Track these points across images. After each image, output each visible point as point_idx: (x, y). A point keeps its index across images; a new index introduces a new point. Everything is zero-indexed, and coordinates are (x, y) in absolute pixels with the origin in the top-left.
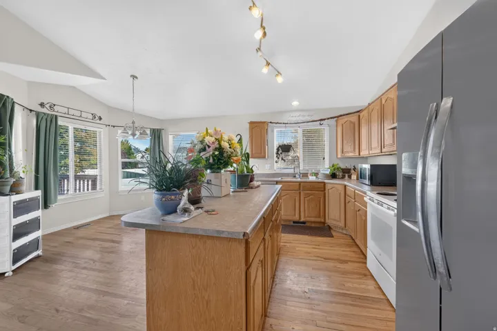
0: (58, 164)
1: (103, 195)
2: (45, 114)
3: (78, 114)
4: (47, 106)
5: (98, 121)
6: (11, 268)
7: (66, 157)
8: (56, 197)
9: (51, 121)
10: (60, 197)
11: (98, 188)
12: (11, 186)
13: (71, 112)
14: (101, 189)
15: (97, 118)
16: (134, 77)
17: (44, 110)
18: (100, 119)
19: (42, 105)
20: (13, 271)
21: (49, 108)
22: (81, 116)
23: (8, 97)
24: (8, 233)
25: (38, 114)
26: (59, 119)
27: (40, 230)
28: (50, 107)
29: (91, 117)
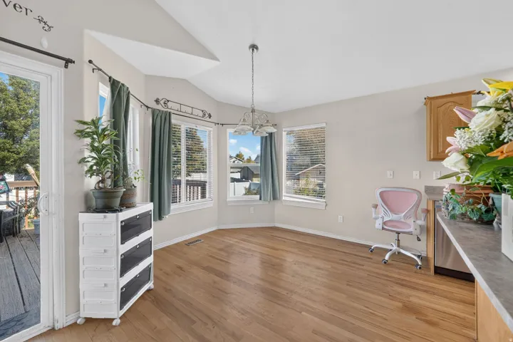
0: (172, 169)
1: (212, 205)
2: (160, 111)
3: (189, 110)
4: (162, 102)
5: (208, 119)
6: (118, 313)
7: (178, 162)
8: (169, 206)
9: (165, 119)
10: (173, 206)
11: (207, 195)
12: (121, 198)
13: (184, 108)
14: (210, 198)
15: (207, 115)
16: (254, 47)
17: (159, 107)
18: (210, 116)
19: (157, 101)
20: (120, 318)
21: (163, 105)
22: (192, 114)
23: (123, 85)
24: (116, 264)
25: (154, 111)
26: (173, 116)
27: (152, 256)
28: (165, 103)
29: (201, 114)
